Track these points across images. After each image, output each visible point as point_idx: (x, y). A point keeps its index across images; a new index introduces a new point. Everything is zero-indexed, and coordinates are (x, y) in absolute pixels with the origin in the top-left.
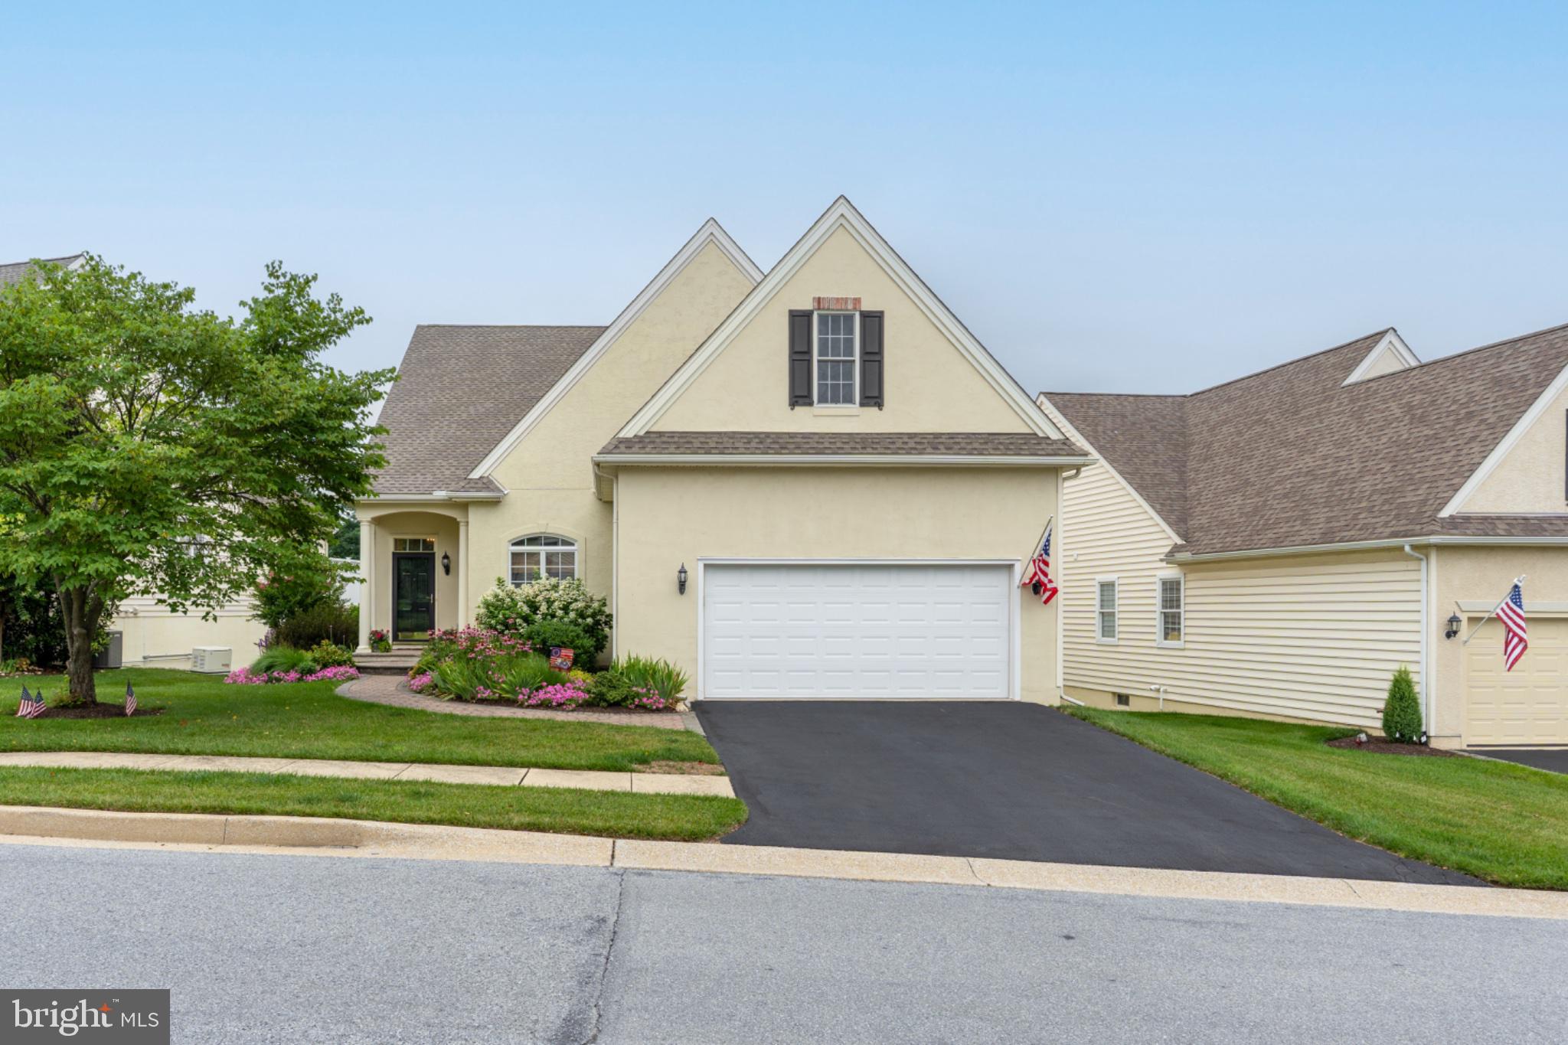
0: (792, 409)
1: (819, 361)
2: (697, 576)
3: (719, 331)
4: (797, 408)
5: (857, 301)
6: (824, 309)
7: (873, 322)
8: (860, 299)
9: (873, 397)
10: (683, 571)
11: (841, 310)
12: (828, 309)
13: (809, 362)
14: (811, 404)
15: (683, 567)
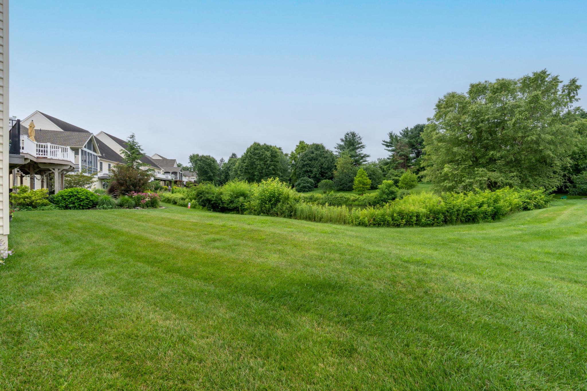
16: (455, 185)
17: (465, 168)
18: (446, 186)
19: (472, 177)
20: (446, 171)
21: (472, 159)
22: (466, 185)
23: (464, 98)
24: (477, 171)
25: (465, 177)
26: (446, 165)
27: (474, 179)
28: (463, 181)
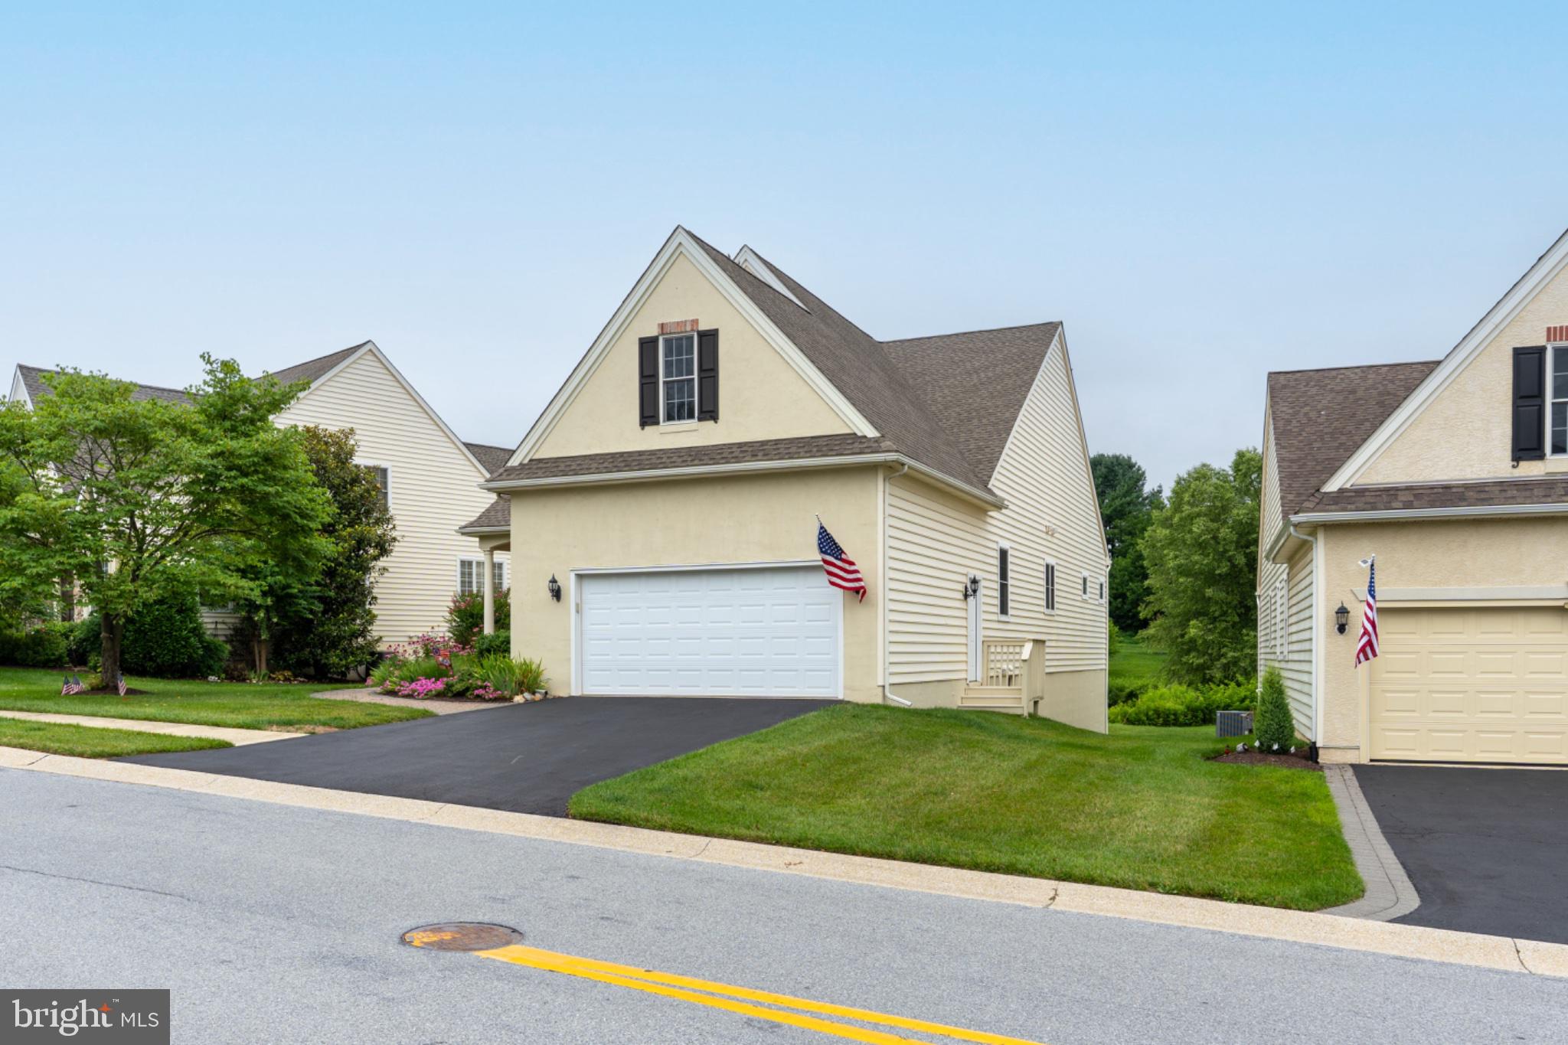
0: (643, 429)
1: (664, 382)
2: (569, 585)
3: (583, 364)
4: (647, 428)
5: (695, 322)
6: (667, 334)
7: (709, 339)
8: (697, 320)
9: (710, 413)
10: (554, 581)
11: (682, 332)
12: (670, 333)
13: (656, 383)
14: (657, 423)
15: (553, 577)
16: (1209, 663)
17: (1226, 629)
18: (1193, 663)
19: (1239, 647)
20: (1192, 634)
21: (1239, 611)
22: (1229, 662)
23: (1226, 476)
24: (1248, 635)
25: (1227, 646)
26: (1192, 623)
27: (1242, 650)
28: (1222, 655)
